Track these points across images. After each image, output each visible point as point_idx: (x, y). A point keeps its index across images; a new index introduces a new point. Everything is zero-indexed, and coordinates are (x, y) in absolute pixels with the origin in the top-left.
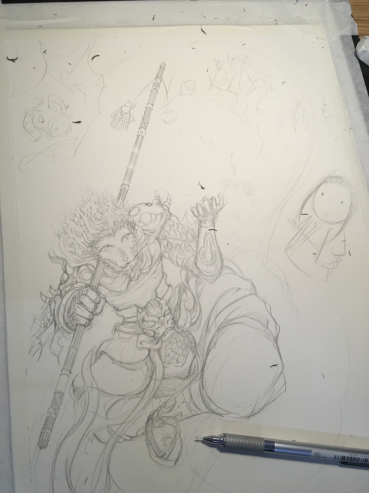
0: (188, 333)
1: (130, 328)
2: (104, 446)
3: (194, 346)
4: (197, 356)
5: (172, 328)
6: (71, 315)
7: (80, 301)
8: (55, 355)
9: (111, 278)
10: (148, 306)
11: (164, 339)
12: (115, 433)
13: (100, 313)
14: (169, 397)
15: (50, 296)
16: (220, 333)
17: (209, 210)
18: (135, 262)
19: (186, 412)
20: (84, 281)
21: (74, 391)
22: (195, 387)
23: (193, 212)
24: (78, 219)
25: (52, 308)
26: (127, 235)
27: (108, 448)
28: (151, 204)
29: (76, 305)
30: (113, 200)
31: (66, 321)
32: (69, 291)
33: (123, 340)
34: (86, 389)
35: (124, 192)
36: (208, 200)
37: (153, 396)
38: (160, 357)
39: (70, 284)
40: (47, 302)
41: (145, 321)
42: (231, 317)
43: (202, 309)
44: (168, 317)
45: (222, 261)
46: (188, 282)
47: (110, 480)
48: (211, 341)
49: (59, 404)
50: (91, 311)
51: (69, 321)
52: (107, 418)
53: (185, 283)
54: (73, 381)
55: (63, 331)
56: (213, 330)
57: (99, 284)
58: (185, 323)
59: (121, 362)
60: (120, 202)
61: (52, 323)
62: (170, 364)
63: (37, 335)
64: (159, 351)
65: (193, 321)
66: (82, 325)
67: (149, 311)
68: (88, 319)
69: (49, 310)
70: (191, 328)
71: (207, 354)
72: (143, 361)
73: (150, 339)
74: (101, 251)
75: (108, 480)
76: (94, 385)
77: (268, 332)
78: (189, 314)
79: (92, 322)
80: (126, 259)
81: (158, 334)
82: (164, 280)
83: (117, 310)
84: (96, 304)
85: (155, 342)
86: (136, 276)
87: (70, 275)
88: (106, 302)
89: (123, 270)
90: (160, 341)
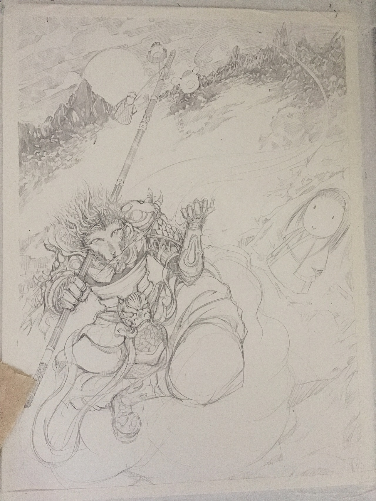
0: (162, 327)
1: (110, 316)
2: (78, 411)
3: (165, 339)
4: (167, 348)
5: (148, 321)
6: (59, 299)
7: (68, 288)
8: (42, 332)
9: (98, 269)
10: (129, 298)
11: (140, 329)
12: (87, 403)
13: (85, 300)
14: (137, 380)
15: (42, 280)
16: (190, 331)
17: (198, 211)
18: (121, 256)
19: (150, 393)
20: (73, 270)
21: (56, 364)
22: (162, 374)
23: (183, 214)
24: (72, 211)
25: (43, 291)
26: (117, 230)
27: (81, 414)
28: (143, 202)
29: (65, 291)
30: (107, 194)
31: (55, 304)
32: (59, 277)
33: (103, 326)
34: (66, 364)
35: (118, 188)
36: (199, 203)
37: (123, 377)
38: (134, 345)
39: (61, 271)
40: (39, 285)
41: (124, 312)
42: (204, 317)
43: (178, 307)
44: (145, 310)
45: (203, 263)
46: (168, 281)
47: (79, 438)
48: (182, 336)
49: (43, 373)
50: (77, 297)
51: (57, 304)
52: (82, 390)
53: (166, 281)
54: (56, 356)
55: (52, 313)
56: (186, 326)
57: (87, 274)
58: (161, 318)
59: (99, 345)
60: (113, 197)
61: (42, 304)
62: (142, 351)
63: (28, 313)
64: (134, 339)
65: (168, 317)
66: (67, 309)
67: (129, 303)
68: (74, 305)
69: (40, 293)
70: (166, 322)
71: (177, 348)
72: (118, 346)
73: (127, 328)
74: (91, 243)
75: (78, 439)
76: (74, 362)
77: (236, 334)
78: (165, 310)
79: (77, 307)
80: (113, 253)
81: (134, 325)
82: (147, 276)
83: (100, 299)
84: (83, 292)
85: (131, 331)
86: (121, 270)
87: (61, 263)
88: (91, 291)
89: (109, 263)
90: (136, 330)
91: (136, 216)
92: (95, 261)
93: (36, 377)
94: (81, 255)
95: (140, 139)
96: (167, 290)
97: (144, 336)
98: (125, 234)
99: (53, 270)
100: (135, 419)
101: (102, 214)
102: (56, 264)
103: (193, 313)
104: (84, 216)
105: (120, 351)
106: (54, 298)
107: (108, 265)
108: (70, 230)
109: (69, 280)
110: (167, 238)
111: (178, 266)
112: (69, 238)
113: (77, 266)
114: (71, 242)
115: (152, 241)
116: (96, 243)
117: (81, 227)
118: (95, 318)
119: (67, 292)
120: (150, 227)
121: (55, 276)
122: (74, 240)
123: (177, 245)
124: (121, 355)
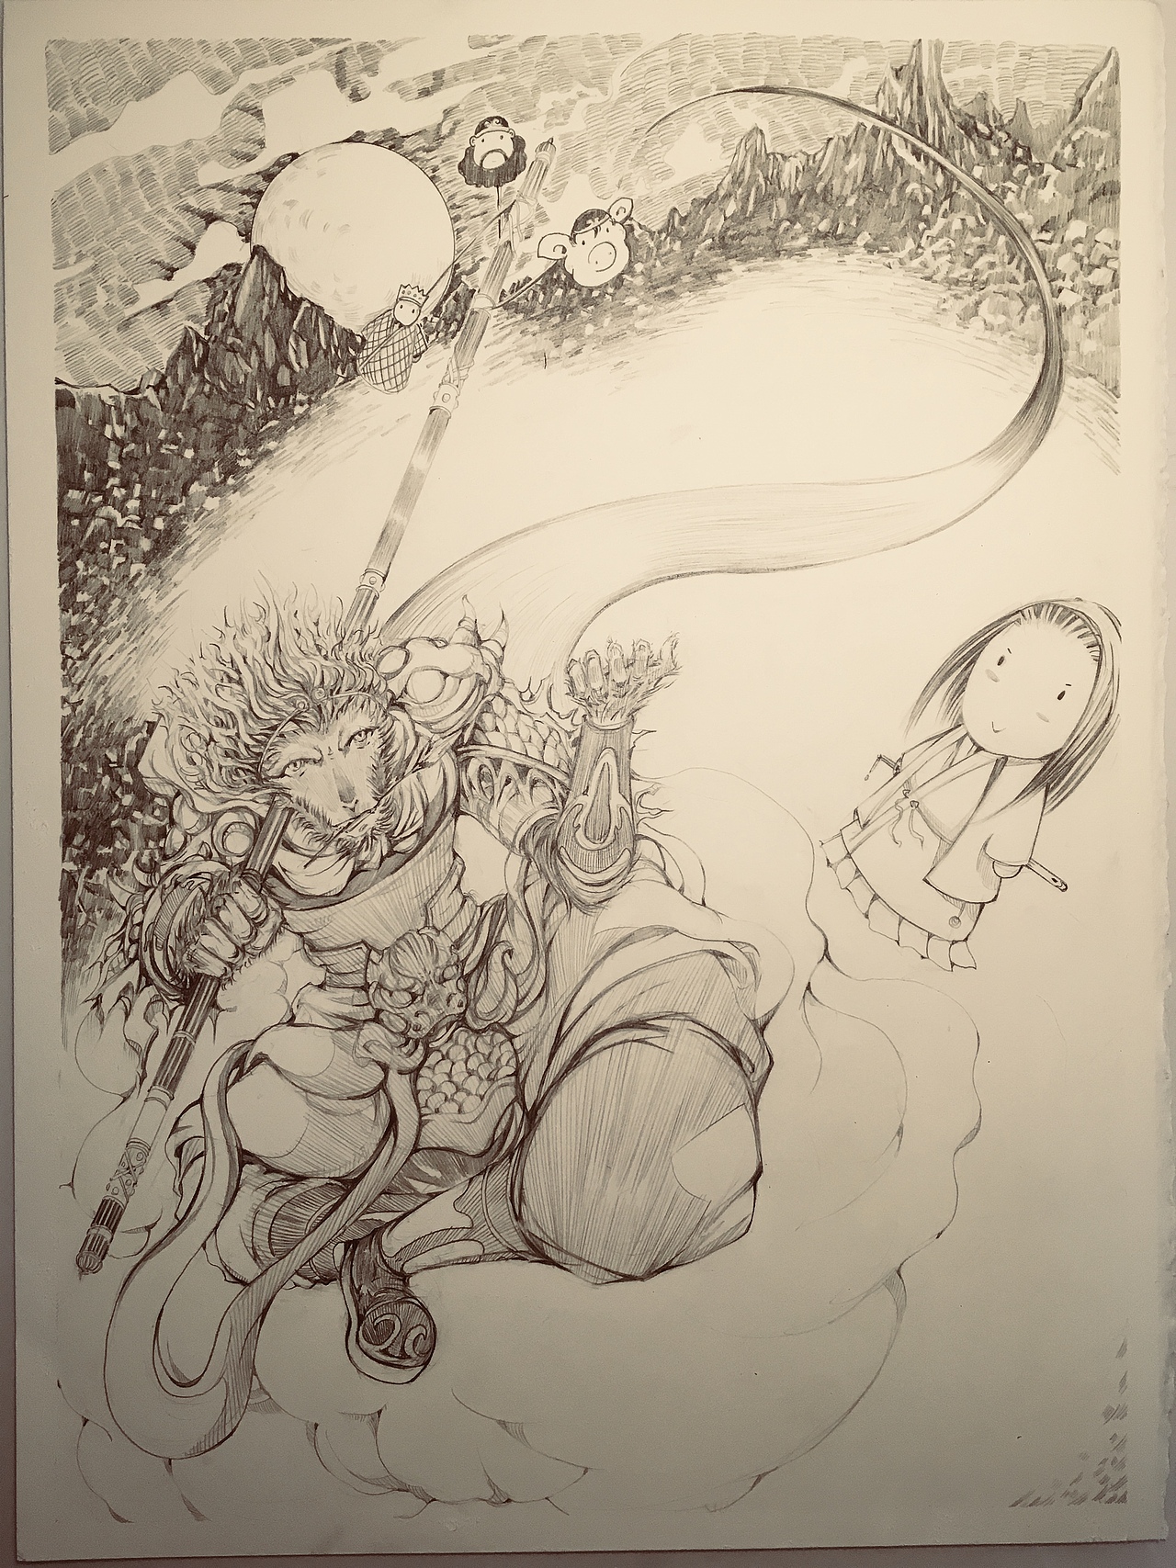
0: (502, 1038)
4: (518, 1103)
6: (186, 948)
7: (211, 912)
8: (135, 1046)
9: (302, 854)
14: (423, 1198)
15: (134, 888)
18: (375, 815)
23: (571, 681)
25: (136, 922)
26: (362, 734)
27: (252, 1297)
28: (446, 642)
30: (332, 619)
31: (172, 962)
32: (184, 879)
33: (320, 1031)
34: (208, 1145)
35: (368, 597)
38: (415, 1093)
39: (189, 860)
40: (125, 902)
43: (553, 976)
45: (635, 841)
49: (137, 1171)
50: (239, 942)
51: (178, 962)
53: (515, 895)
54: (178, 1120)
58: (498, 1008)
59: (306, 1091)
61: (132, 961)
62: (439, 1112)
64: (415, 1073)
65: (521, 1006)
66: (211, 977)
67: (399, 963)
68: (229, 964)
70: (514, 1024)
72: (365, 1095)
74: (283, 774)
78: (512, 985)
80: (351, 805)
81: (416, 1031)
82: (455, 879)
83: (311, 948)
84: (256, 924)
85: (405, 1050)
86: (376, 858)
87: (191, 835)
88: (284, 921)
89: (339, 837)
90: (421, 1047)
91: (422, 687)
92: (296, 829)
93: (117, 1183)
94: (251, 812)
95: (435, 439)
96: (520, 924)
97: (446, 1066)
98: (387, 744)
99: (165, 858)
100: (418, 1317)
101: (317, 682)
102: (176, 837)
103: (600, 996)
104: (262, 689)
105: (373, 1109)
106: (171, 942)
107: (334, 843)
108: (217, 732)
109: (215, 889)
110: (522, 758)
111: (554, 846)
112: (214, 758)
113: (238, 843)
114: (220, 768)
115: (473, 767)
116: (299, 772)
117: (250, 722)
118: (294, 1007)
119: (210, 925)
120: (466, 721)
121: (173, 875)
122: (230, 762)
123: (552, 779)
124: (375, 1122)
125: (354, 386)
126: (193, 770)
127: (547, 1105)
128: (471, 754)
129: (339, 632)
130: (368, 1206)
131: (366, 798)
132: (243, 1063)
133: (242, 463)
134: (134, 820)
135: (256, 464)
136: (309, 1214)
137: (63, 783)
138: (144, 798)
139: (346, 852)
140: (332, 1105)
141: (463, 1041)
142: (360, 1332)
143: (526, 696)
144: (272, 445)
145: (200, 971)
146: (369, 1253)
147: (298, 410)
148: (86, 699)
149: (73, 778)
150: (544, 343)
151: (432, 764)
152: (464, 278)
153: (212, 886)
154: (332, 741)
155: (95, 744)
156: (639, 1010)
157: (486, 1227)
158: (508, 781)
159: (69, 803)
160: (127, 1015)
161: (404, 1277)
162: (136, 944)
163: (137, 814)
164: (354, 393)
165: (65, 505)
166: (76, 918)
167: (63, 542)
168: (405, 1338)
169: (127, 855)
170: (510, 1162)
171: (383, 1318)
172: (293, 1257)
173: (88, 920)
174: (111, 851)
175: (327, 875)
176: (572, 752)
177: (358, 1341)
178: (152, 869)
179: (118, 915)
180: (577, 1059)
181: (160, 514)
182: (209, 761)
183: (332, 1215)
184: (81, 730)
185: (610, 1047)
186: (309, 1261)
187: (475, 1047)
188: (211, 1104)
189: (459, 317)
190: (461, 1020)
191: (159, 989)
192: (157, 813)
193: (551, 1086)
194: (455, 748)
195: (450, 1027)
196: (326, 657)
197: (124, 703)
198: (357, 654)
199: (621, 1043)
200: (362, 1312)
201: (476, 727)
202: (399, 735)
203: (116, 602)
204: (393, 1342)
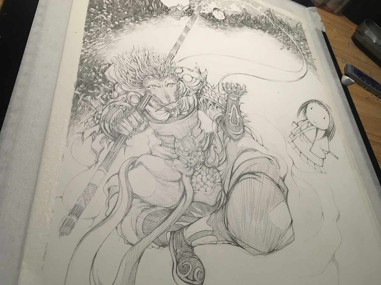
3: (220, 183)
9: (154, 108)
10: (184, 139)
13: (142, 131)
18: (176, 104)
20: (132, 103)
23: (223, 88)
28: (192, 70)
35: (172, 56)
38: (191, 183)
39: (119, 101)
41: (180, 150)
44: (200, 153)
45: (244, 127)
46: (217, 133)
49: (91, 195)
50: (134, 127)
54: (109, 179)
61: (97, 125)
64: (191, 177)
65: (220, 163)
66: (124, 135)
68: (131, 133)
70: (219, 167)
74: (149, 87)
78: (217, 156)
80: (169, 100)
81: (191, 164)
82: (199, 125)
83: (157, 134)
84: (140, 124)
85: (187, 169)
86: (176, 115)
87: (120, 95)
88: (149, 124)
89: (166, 106)
90: (192, 169)
91: (187, 78)
92: (153, 101)
93: (82, 199)
94: (139, 94)
95: (187, 31)
96: (217, 140)
97: (200, 176)
98: (178, 88)
99: (111, 98)
100: (198, 264)
101: (159, 69)
102: (115, 94)
103: (241, 164)
104: (143, 66)
105: (178, 186)
106: (111, 122)
107: (164, 108)
108: (130, 72)
109: (127, 110)
110: (213, 101)
111: (224, 123)
112: (128, 77)
113: (135, 101)
114: (130, 81)
115: (201, 99)
116: (153, 88)
117: (140, 72)
118: (152, 150)
119: (124, 120)
120: (199, 88)
121: (113, 103)
122: (133, 80)
123: (222, 108)
124: (179, 191)
125: (168, 16)
126: (121, 78)
127: (231, 193)
128: (201, 96)
129: (165, 60)
130: (178, 219)
131: (173, 99)
132: (134, 164)
133: (140, 19)
134: (101, 86)
135: (143, 21)
136: (158, 220)
137: (79, 70)
138: (106, 81)
139: (168, 111)
140: (165, 182)
141: (205, 169)
142: (178, 268)
143: (213, 88)
144: (148, 19)
145: (120, 132)
146: (179, 237)
147: (154, 15)
148: (89, 53)
149: (82, 70)
150: (210, 24)
151: (191, 96)
152: (192, 8)
153: (126, 109)
154: (163, 83)
155: (91, 64)
156: (252, 169)
157: (218, 231)
158: (211, 105)
159: (80, 75)
160: (93, 140)
161: (192, 247)
162: (98, 120)
163: (102, 85)
164: (167, 17)
165: (90, 10)
166: (77, 107)
167: (88, 17)
168: (194, 272)
169: (98, 94)
170: (223, 209)
171: (186, 263)
172: (151, 236)
173: (82, 109)
174: (93, 92)
175: (162, 115)
176: (226, 103)
177: (177, 272)
178: (107, 100)
179: (93, 111)
180: (238, 180)
181: (117, 21)
182: (127, 78)
183: (166, 221)
184: (87, 59)
185: (246, 178)
186: (157, 237)
187: (209, 172)
188: (122, 175)
189: (191, 13)
190: (204, 164)
191: (105, 135)
192: (110, 86)
193: (232, 188)
194: (196, 93)
195: (200, 165)
196: (161, 64)
197: (102, 57)
198: (169, 66)
199: (249, 178)
200: (178, 260)
201: (201, 90)
202: (181, 87)
203: (102, 34)
204: (190, 273)
